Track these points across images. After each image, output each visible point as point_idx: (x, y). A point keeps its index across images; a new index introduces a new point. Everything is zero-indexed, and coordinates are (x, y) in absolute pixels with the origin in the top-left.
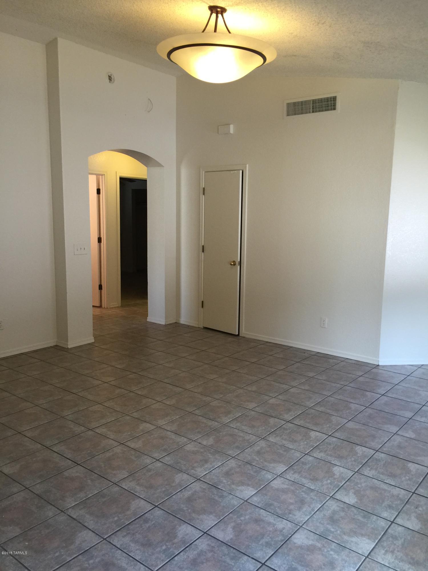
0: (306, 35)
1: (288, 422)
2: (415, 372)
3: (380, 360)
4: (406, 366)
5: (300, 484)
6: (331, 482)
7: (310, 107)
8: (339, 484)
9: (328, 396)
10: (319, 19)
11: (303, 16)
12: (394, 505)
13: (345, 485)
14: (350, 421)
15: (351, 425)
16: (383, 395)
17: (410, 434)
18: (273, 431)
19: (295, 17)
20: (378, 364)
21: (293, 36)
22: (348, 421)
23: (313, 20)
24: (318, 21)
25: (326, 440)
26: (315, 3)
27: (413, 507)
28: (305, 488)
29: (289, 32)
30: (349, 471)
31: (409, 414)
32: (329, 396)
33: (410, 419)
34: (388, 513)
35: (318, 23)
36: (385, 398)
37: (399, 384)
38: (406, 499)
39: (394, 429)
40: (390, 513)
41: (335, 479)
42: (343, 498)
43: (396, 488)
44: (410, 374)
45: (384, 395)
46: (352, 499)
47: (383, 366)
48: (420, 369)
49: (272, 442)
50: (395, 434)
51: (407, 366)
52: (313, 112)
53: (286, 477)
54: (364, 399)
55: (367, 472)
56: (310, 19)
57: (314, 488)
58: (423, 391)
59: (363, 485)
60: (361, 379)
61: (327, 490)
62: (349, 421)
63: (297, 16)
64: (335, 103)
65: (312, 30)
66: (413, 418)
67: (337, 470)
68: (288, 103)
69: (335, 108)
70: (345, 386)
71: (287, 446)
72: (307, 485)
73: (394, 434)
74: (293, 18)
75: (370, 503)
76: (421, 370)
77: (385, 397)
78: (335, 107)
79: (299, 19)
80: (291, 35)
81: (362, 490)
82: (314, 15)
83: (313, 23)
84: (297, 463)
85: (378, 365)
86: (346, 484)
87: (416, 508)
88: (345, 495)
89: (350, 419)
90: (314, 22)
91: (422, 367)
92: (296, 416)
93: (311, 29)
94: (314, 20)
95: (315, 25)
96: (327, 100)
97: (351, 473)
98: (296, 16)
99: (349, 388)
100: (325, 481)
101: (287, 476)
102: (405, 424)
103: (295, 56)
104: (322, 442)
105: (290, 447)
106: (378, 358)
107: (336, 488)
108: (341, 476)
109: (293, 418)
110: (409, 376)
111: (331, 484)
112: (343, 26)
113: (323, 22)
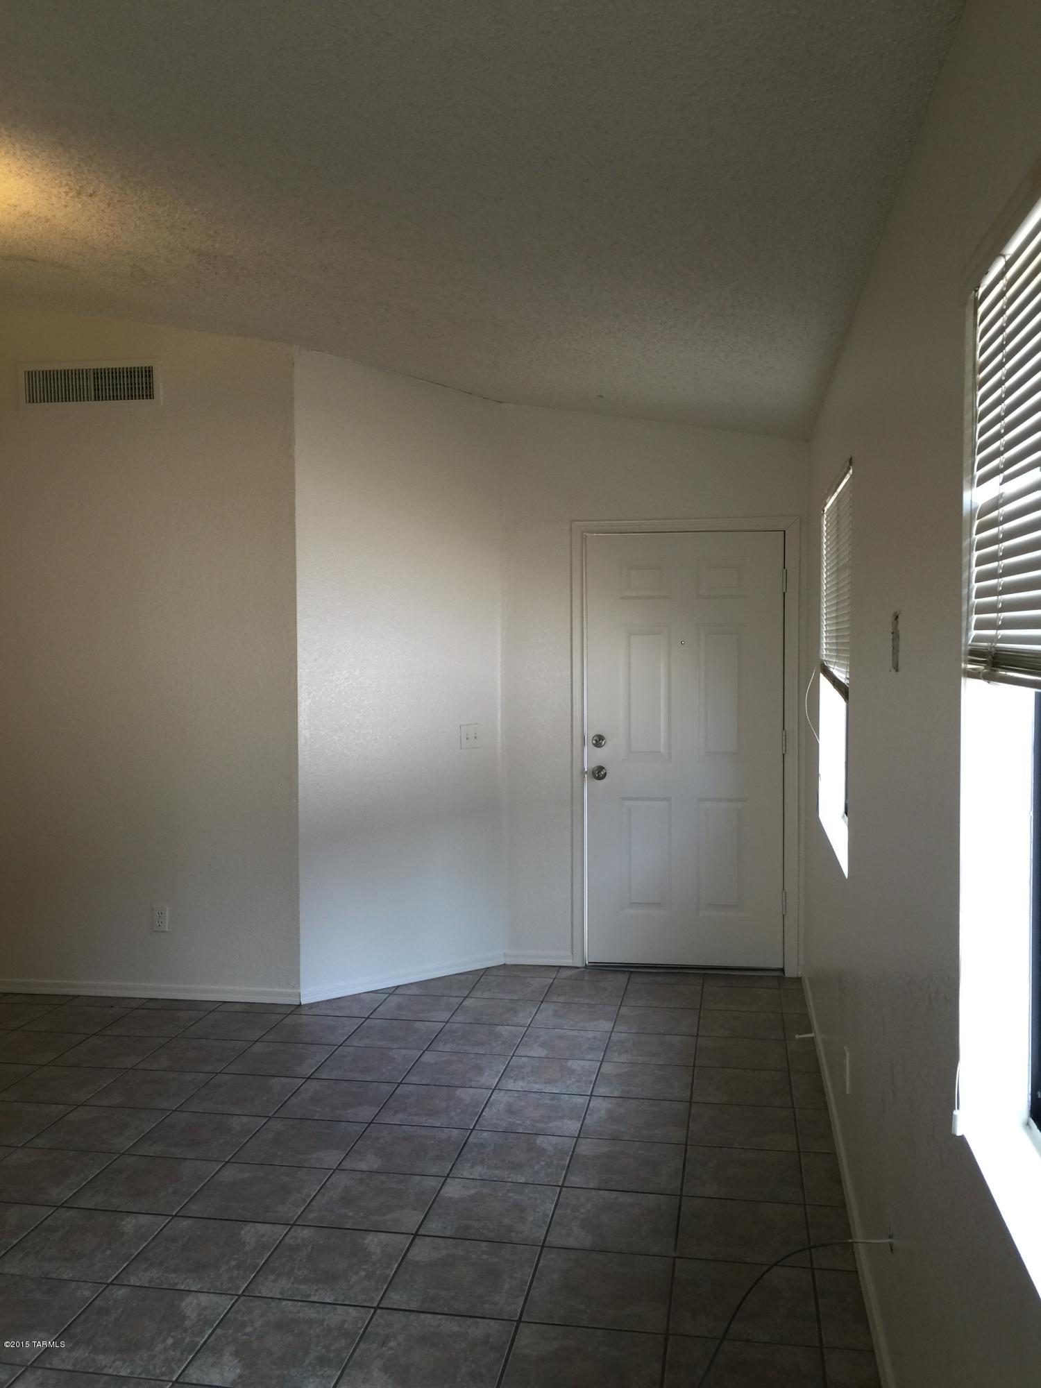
0: (54, 216)
1: (61, 1206)
2: (381, 1006)
3: (303, 991)
4: (361, 996)
5: (91, 1373)
6: (174, 1343)
7: (87, 386)
8: (197, 1339)
9: (173, 1111)
10: (80, 185)
11: (37, 170)
12: (331, 1355)
13: (212, 1338)
14: (228, 1164)
15: (230, 1174)
16: (309, 1078)
17: (370, 1162)
18: (15, 1242)
19: (17, 170)
20: (298, 1004)
21: (20, 213)
22: (223, 1166)
23: (65, 182)
24: (78, 188)
25: (164, 1231)
26: (61, 144)
27: (375, 1346)
28: (105, 1379)
29: (7, 203)
30: (224, 1297)
31: (367, 1113)
32: (176, 1110)
33: (370, 1124)
34: (317, 1380)
35: (79, 193)
36: (313, 1086)
37: (348, 1043)
38: (360, 1329)
39: (331, 1158)
40: (323, 1377)
41: (185, 1330)
42: (207, 1375)
43: (336, 1308)
44: (370, 1015)
45: (312, 1077)
46: (230, 1369)
47: (311, 1006)
48: (392, 998)
49: (13, 1275)
50: (337, 1171)
51: (364, 994)
52: (97, 398)
53: (51, 1364)
54: (264, 1099)
55: (268, 1287)
56: (56, 180)
57: (129, 1371)
58: (400, 1048)
59: (258, 1324)
60: (257, 1048)
61: (164, 1366)
62: (225, 1164)
63: (22, 167)
64: (150, 383)
65: (66, 206)
66: (378, 1119)
67: (191, 1306)
68: (29, 372)
69: (150, 395)
70: (217, 1073)
71: (54, 1276)
72: (110, 1368)
73: (335, 1170)
74: (11, 172)
75: (275, 1367)
76: (395, 1000)
77: (314, 1083)
78: (150, 392)
79: (27, 175)
80: (15, 210)
81: (253, 1339)
82: (65, 171)
83: (64, 190)
84: (82, 1317)
85: (300, 1005)
86: (213, 1335)
87: (383, 1346)
88: (213, 1366)
89: (227, 1160)
90: (67, 187)
91: (397, 992)
92: (85, 1185)
93: (64, 204)
94: (67, 184)
95: (71, 195)
96: (131, 372)
97: (226, 1302)
98: (17, 167)
99: (227, 1077)
100: (160, 1345)
101: (53, 1362)
102: (358, 1140)
103: (34, 260)
104: (153, 1240)
105: (65, 1277)
106: (299, 987)
107: (189, 1354)
108: (203, 1317)
109: (75, 1194)
110: (367, 1018)
111: (174, 1346)
112: (140, 208)
113: (90, 191)
